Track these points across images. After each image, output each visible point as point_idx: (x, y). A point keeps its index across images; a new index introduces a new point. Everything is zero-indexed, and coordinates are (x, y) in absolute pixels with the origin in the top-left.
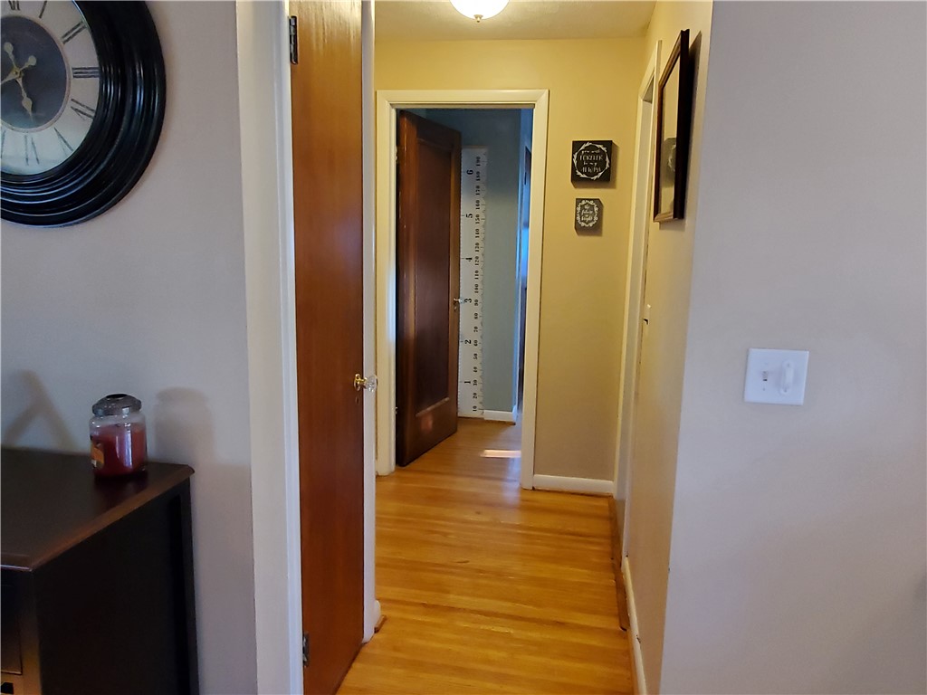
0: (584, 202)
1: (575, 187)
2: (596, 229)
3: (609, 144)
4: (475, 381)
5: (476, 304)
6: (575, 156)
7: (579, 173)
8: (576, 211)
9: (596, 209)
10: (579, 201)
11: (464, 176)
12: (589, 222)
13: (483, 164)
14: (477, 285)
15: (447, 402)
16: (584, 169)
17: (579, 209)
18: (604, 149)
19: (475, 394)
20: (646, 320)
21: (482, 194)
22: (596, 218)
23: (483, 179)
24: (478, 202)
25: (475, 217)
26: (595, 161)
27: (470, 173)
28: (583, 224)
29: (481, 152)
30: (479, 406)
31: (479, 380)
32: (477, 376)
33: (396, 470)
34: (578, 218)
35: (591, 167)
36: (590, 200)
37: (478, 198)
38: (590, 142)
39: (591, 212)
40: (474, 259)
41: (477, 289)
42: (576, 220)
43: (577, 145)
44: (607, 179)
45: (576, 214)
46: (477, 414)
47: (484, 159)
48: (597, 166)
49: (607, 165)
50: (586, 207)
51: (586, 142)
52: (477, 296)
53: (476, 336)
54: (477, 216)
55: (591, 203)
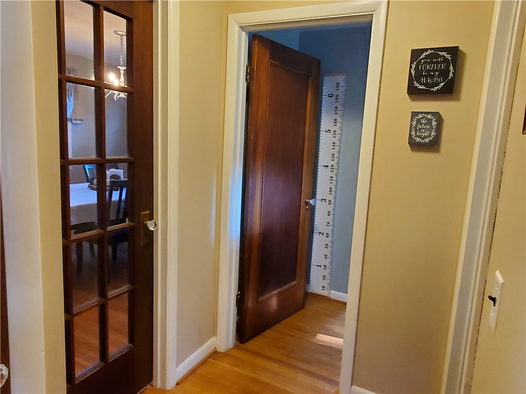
0: (420, 116)
1: (412, 100)
2: (433, 145)
3: (454, 51)
4: (325, 266)
5: (330, 204)
6: (414, 66)
7: (417, 84)
8: (411, 125)
9: (434, 123)
10: (414, 114)
11: (325, 99)
12: (425, 137)
13: (342, 89)
14: (331, 188)
15: (295, 285)
16: (423, 80)
17: (414, 123)
18: (448, 56)
19: (324, 276)
20: (494, 300)
21: (340, 113)
22: (433, 133)
23: (341, 101)
24: (336, 120)
25: (332, 132)
26: (437, 70)
27: (331, 96)
28: (418, 140)
29: (341, 79)
30: (327, 287)
31: (328, 266)
32: (327, 262)
33: (236, 347)
34: (413, 133)
35: (432, 77)
36: (427, 113)
37: (336, 117)
38: (432, 49)
39: (428, 127)
40: (330, 167)
41: (330, 191)
42: (410, 135)
43: (416, 54)
44: (450, 90)
45: (411, 127)
46: (325, 293)
47: (342, 84)
48: (439, 76)
49: (451, 75)
50: (423, 121)
51: (427, 50)
52: (331, 198)
53: (329, 230)
54: (335, 131)
55: (429, 116)
